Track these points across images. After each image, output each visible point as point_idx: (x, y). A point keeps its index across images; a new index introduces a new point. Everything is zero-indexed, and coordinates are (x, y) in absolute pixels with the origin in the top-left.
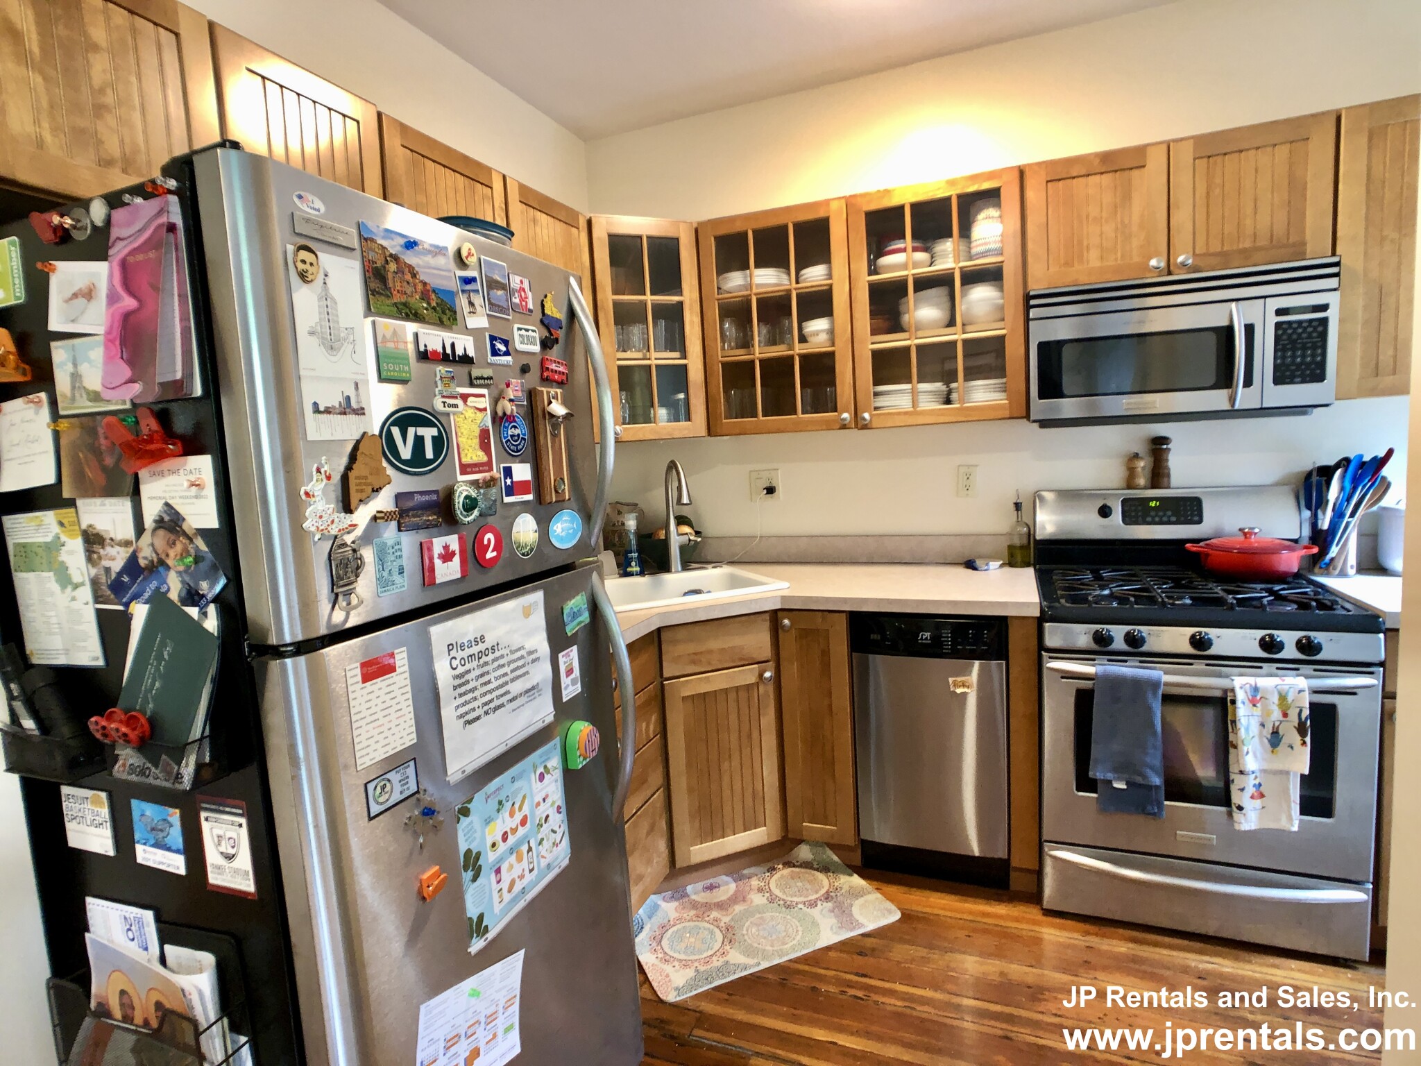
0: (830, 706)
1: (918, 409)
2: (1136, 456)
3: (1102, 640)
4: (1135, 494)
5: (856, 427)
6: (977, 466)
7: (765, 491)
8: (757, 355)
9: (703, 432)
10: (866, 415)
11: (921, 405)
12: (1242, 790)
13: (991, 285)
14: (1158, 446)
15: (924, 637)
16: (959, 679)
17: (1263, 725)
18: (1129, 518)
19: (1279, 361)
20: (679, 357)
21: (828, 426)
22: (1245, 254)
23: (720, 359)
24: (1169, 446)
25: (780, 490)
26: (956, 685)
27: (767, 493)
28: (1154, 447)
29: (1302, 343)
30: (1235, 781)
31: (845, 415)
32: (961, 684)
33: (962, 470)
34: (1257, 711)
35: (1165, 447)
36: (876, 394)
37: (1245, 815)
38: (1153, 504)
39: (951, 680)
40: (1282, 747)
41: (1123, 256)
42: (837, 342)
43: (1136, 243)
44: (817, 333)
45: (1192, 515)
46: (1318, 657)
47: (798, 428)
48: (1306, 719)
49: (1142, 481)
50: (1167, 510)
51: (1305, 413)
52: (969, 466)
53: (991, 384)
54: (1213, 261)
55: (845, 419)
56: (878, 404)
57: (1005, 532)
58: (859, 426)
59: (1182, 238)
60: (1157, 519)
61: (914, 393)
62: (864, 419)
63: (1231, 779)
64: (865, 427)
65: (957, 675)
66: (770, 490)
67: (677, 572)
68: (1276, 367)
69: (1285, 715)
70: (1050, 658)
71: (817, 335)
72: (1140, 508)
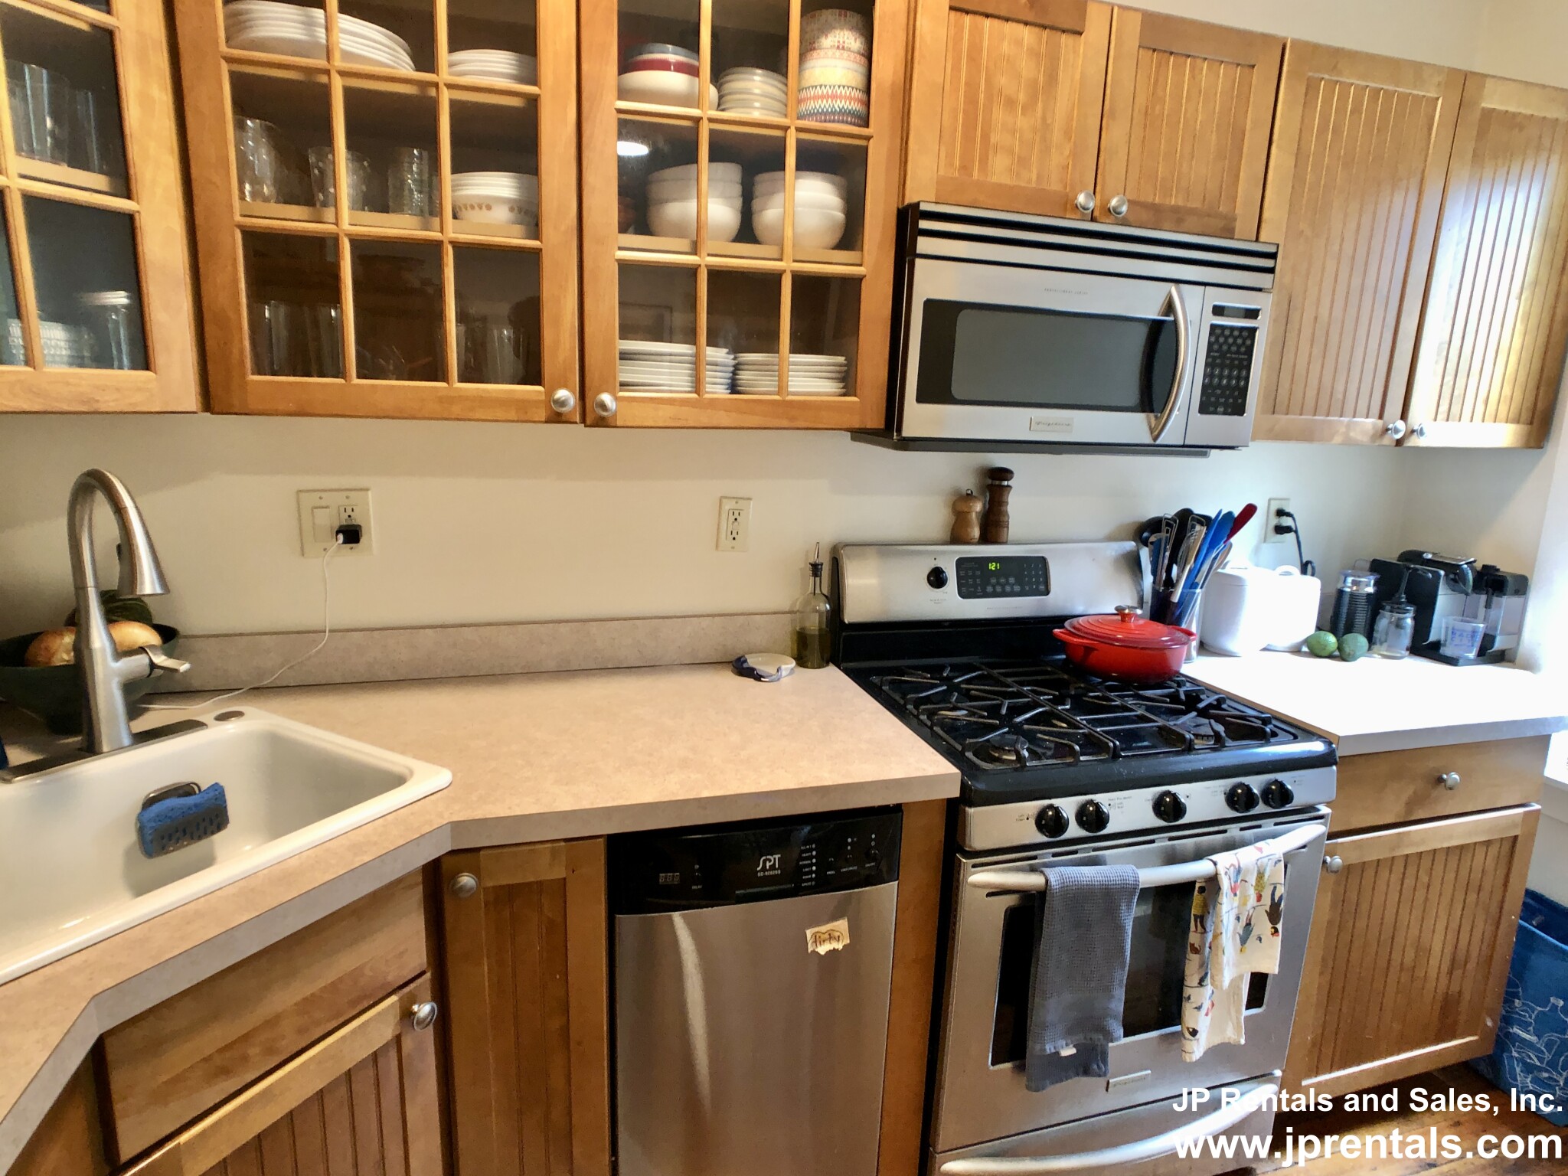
0: (565, 1030)
1: (707, 396)
2: (969, 497)
3: (1051, 823)
4: (970, 552)
5: (583, 421)
6: (750, 499)
7: (341, 537)
8: (345, 225)
9: (190, 400)
10: (606, 398)
11: (709, 388)
12: (1199, 1008)
13: (824, 180)
14: (997, 482)
15: (768, 864)
16: (824, 928)
17: (1238, 919)
18: (966, 591)
19: (1206, 381)
20: (105, 188)
21: (521, 413)
22: (1178, 216)
23: (238, 218)
24: (1010, 483)
25: (372, 535)
26: (817, 940)
27: (345, 542)
28: (989, 481)
29: (1230, 358)
30: (1192, 999)
31: (562, 394)
32: (827, 936)
33: (728, 505)
34: (1236, 902)
35: (1006, 483)
36: (625, 356)
37: (1198, 1040)
38: (992, 566)
39: (809, 933)
40: (1252, 940)
41: (1039, 177)
42: (547, 228)
43: (1056, 159)
44: (487, 204)
45: (1038, 583)
46: (1288, 807)
47: (445, 413)
48: (1281, 898)
49: (976, 532)
50: (1009, 576)
51: (1205, 455)
52: (737, 499)
53: (821, 365)
54: (1144, 215)
55: (562, 403)
56: (624, 377)
57: (786, 607)
58: (588, 422)
59: (1114, 168)
60: (999, 589)
61: (697, 365)
62: (603, 406)
63: (1185, 995)
64: (601, 422)
65: (818, 924)
66: (351, 534)
67: (120, 749)
68: (1205, 387)
69: (1259, 898)
70: (974, 866)
71: (489, 208)
72: (978, 573)
